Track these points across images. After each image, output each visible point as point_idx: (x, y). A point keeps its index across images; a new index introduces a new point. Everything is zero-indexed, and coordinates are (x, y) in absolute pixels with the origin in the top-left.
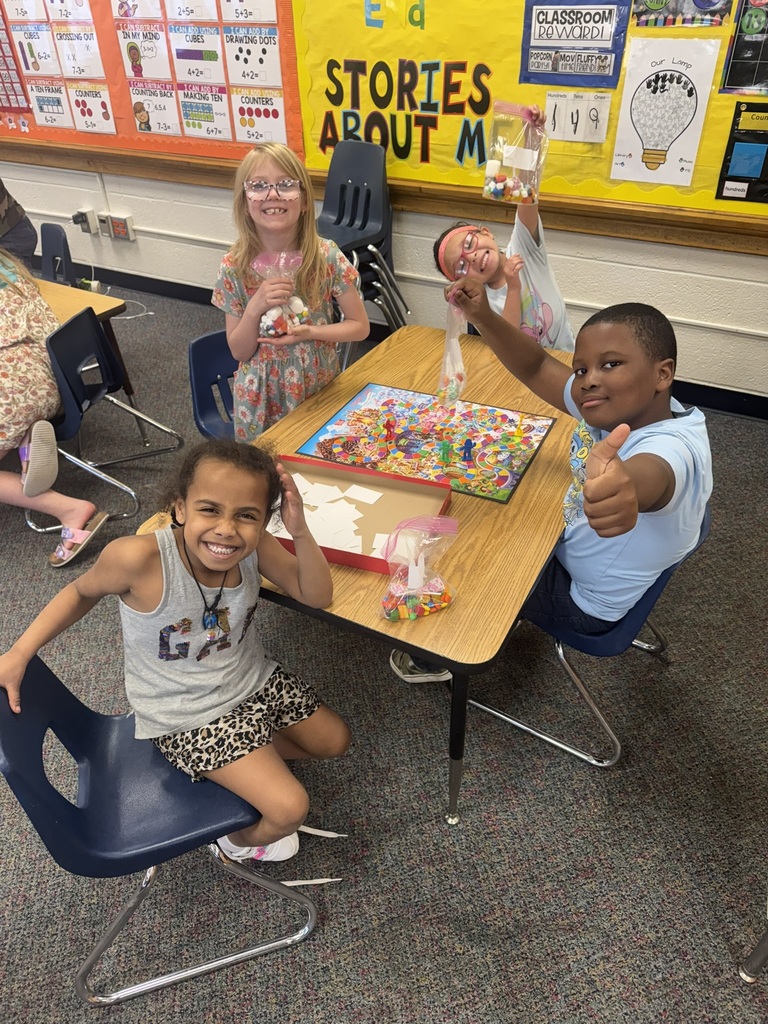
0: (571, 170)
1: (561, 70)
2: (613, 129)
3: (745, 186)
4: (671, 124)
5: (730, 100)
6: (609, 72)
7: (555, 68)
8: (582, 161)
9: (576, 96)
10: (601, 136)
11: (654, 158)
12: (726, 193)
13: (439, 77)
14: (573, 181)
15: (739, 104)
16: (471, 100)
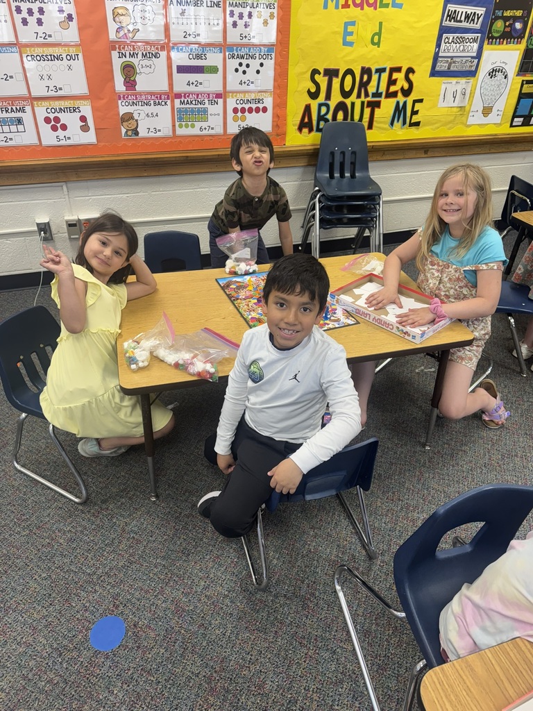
0: (450, 122)
1: (452, 69)
2: (471, 98)
3: (522, 119)
4: (496, 93)
5: (520, 79)
6: (473, 69)
7: (449, 68)
8: (455, 117)
9: (457, 83)
10: (466, 103)
11: (487, 111)
12: (514, 124)
13: (385, 76)
14: (449, 129)
15: (523, 81)
16: (402, 89)
